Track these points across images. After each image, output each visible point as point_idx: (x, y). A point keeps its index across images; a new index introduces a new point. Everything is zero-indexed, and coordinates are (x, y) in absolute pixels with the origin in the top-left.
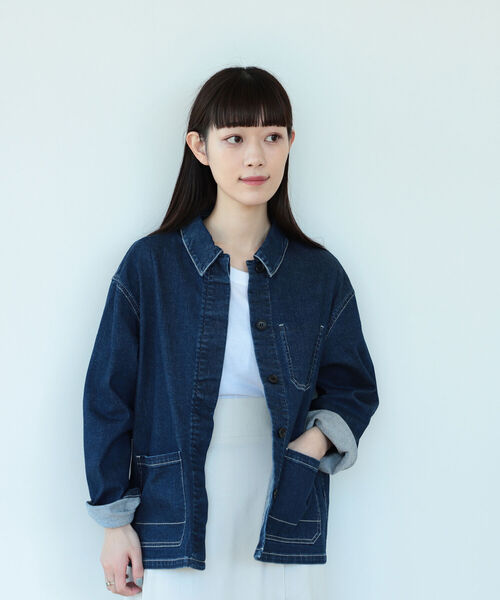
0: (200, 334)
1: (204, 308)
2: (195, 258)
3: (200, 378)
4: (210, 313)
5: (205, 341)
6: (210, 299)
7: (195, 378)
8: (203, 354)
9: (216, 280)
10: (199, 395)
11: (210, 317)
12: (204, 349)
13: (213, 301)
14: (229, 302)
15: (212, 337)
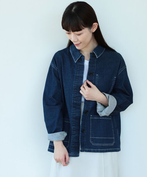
0: (74, 82)
1: (76, 73)
2: (74, 57)
3: (75, 96)
4: (78, 75)
5: (76, 84)
6: (78, 70)
7: (73, 96)
8: (75, 88)
9: (80, 64)
10: (75, 102)
11: (78, 76)
12: (75, 87)
13: (79, 71)
14: (84, 71)
15: (78, 83)
